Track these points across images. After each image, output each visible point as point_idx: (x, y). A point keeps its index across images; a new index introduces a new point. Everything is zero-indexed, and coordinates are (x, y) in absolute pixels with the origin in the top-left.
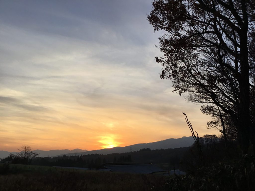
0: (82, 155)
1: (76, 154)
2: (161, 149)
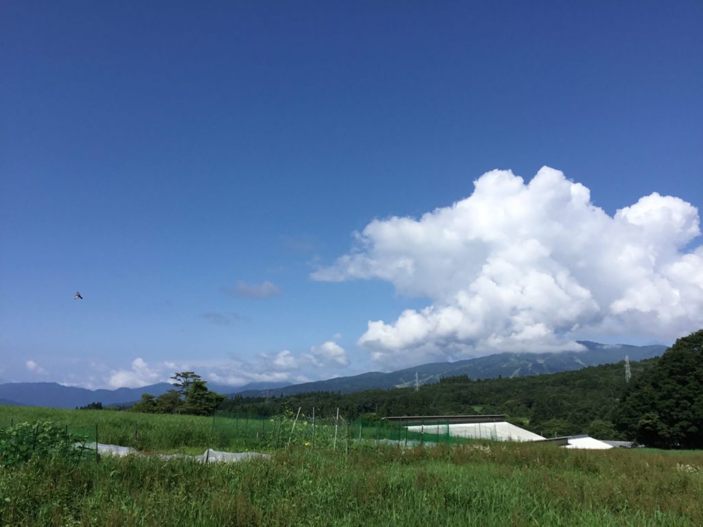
0: (284, 396)
1: (270, 390)
2: (500, 376)
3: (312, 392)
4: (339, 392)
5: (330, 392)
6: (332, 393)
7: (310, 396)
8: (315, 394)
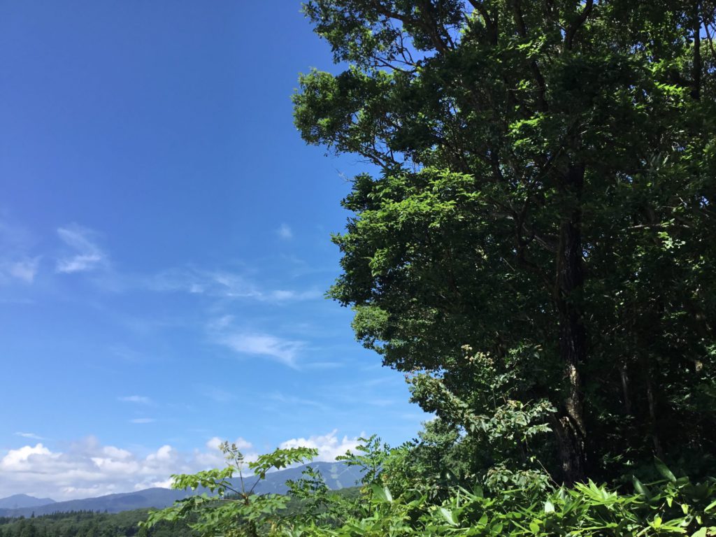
0: (36, 517)
1: (16, 511)
3: (72, 511)
4: (106, 511)
5: (94, 512)
6: (98, 512)
7: (68, 515)
8: (76, 514)
